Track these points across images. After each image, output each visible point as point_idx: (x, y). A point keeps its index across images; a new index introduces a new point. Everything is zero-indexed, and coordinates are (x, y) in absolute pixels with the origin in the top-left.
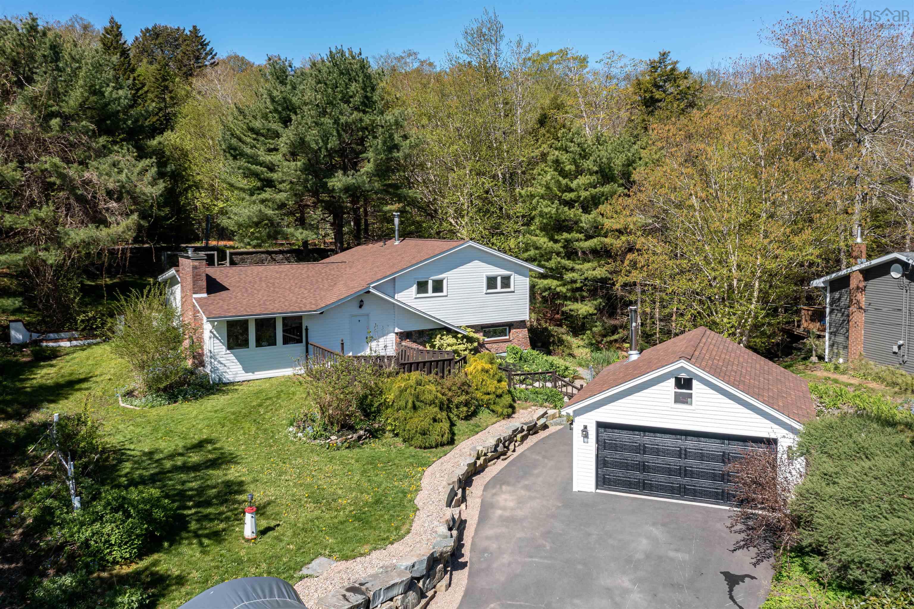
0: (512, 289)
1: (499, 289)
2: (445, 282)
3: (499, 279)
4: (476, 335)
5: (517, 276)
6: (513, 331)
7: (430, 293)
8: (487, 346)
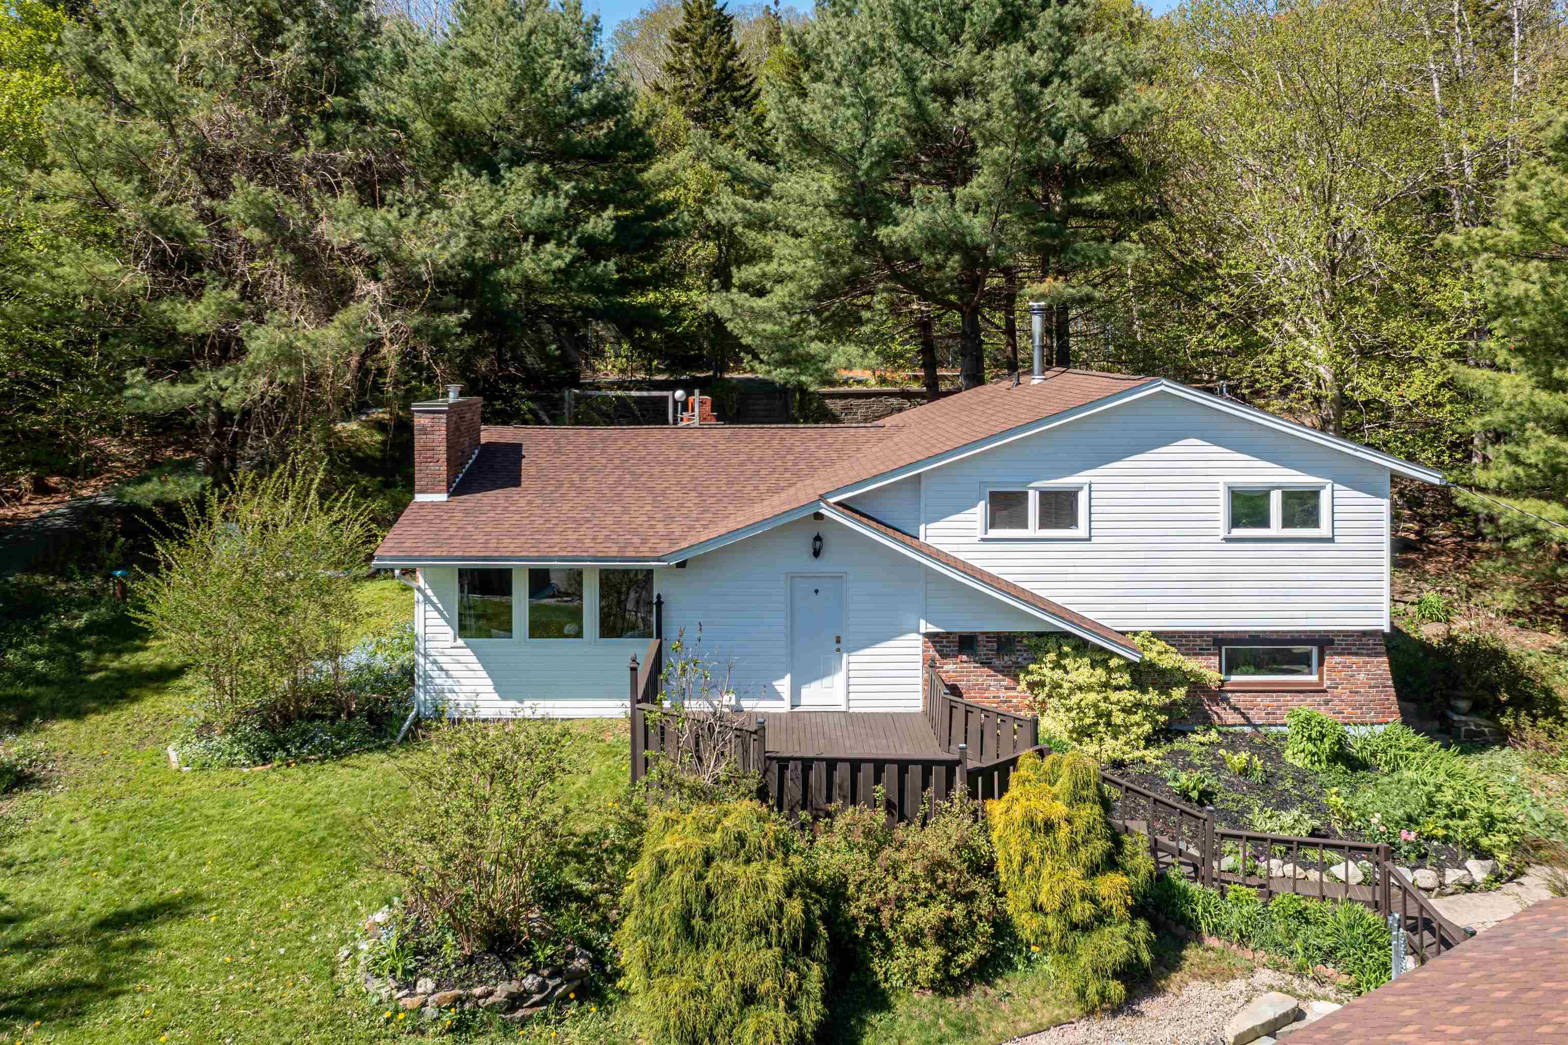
0: (1324, 530)
1: (1275, 528)
2: (1083, 497)
3: (1276, 499)
4: (1191, 664)
5: (1344, 493)
6: (1332, 661)
7: (1033, 529)
8: (1233, 698)
